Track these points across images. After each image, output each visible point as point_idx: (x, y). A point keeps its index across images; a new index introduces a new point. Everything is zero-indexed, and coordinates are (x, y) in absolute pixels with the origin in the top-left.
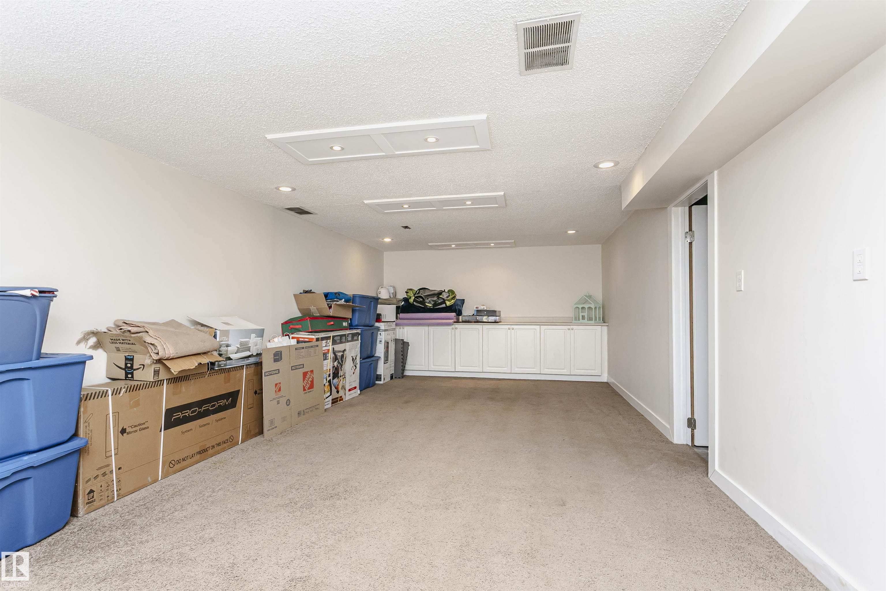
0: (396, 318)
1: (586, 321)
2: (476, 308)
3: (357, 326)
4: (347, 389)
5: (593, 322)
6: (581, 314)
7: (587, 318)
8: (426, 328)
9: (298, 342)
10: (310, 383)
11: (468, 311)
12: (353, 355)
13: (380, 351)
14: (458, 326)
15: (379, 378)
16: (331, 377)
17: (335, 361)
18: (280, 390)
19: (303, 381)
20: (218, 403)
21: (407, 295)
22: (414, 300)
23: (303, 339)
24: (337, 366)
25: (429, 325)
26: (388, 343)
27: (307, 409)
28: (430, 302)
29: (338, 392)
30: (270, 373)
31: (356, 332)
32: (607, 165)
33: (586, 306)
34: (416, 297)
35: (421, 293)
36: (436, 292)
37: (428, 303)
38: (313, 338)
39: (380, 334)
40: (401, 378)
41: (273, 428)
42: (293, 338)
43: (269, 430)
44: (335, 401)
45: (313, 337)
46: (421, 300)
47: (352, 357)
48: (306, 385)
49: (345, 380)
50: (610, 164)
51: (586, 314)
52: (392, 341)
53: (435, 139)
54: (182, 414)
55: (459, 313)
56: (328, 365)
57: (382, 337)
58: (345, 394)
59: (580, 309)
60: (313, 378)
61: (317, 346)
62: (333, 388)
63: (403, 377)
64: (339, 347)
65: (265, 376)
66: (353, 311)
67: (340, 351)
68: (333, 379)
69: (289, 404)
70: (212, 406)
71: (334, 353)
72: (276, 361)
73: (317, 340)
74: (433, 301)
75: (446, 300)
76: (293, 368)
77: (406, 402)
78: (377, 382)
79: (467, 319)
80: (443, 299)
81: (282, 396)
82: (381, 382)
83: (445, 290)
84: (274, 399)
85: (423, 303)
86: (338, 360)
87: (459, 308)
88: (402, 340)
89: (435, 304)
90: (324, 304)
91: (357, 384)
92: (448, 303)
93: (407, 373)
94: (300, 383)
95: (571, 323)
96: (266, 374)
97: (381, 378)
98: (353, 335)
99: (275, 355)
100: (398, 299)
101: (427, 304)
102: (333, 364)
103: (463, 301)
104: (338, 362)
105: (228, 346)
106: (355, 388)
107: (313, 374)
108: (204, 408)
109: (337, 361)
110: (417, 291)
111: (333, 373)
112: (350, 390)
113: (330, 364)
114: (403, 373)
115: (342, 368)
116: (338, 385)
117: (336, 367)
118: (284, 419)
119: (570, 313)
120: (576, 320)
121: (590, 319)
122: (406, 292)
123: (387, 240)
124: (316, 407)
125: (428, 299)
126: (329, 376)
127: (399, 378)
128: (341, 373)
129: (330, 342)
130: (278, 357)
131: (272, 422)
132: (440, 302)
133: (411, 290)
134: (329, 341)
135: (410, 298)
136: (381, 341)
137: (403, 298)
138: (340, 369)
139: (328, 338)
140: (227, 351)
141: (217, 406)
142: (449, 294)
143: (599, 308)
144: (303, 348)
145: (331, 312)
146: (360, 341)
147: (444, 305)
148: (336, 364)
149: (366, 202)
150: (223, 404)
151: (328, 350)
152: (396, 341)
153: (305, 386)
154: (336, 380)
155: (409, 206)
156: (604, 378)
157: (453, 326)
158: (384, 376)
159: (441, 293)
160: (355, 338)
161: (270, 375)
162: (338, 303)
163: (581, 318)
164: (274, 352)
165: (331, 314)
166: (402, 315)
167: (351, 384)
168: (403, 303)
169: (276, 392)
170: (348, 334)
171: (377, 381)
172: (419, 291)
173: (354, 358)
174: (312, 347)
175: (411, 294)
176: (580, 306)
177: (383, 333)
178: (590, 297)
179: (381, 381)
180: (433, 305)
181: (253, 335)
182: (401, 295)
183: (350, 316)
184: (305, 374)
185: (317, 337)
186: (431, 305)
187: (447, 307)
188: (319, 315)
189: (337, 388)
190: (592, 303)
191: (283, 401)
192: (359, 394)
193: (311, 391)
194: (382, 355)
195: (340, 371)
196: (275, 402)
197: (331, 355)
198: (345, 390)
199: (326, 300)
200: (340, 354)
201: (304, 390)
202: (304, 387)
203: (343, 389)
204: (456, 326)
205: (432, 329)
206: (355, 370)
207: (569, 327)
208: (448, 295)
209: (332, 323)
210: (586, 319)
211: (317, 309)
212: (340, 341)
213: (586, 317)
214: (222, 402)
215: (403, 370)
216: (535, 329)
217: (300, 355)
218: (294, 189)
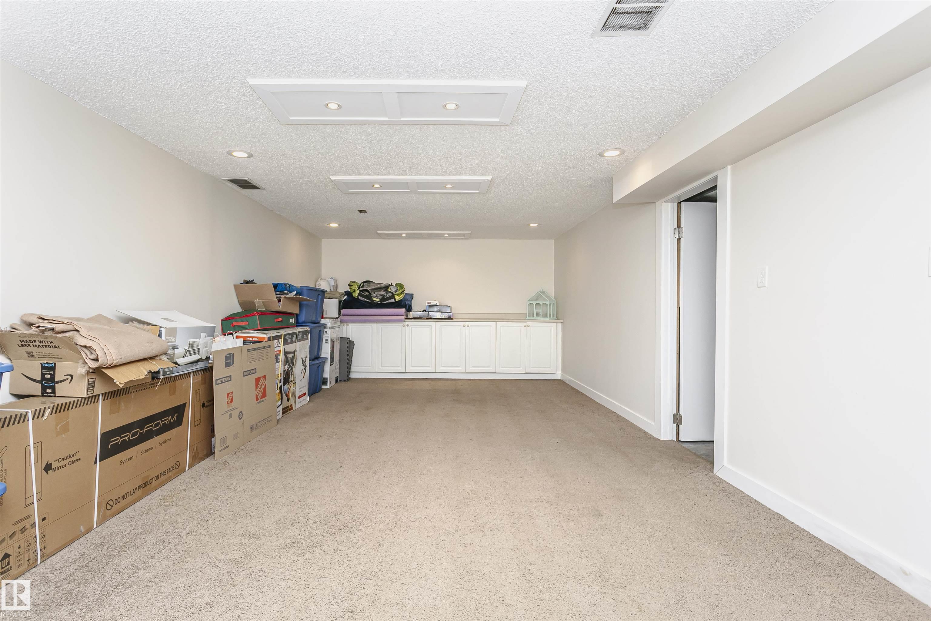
0: (339, 314)
1: (540, 318)
2: (429, 303)
3: (304, 322)
4: (297, 397)
5: (547, 319)
6: (535, 311)
7: (541, 314)
8: (374, 325)
9: (246, 342)
10: (262, 391)
11: (417, 306)
12: (303, 356)
13: (326, 351)
14: (408, 322)
15: (325, 381)
16: (282, 383)
17: (286, 364)
18: (232, 401)
19: (256, 389)
20: (162, 421)
21: (350, 288)
22: (359, 294)
23: (251, 339)
24: (288, 369)
25: (377, 322)
26: (334, 342)
27: (260, 422)
28: (377, 296)
29: (288, 400)
30: (222, 381)
31: (306, 329)
32: (612, 154)
33: (541, 302)
34: (361, 291)
35: (365, 286)
36: (383, 286)
37: (375, 297)
38: (264, 338)
39: (326, 332)
40: (347, 380)
41: (225, 448)
42: (238, 337)
43: (220, 451)
44: (285, 411)
45: (265, 336)
46: (367, 294)
47: (302, 358)
48: (259, 394)
49: (295, 386)
50: (616, 153)
51: (540, 311)
52: (337, 339)
53: (455, 106)
54: (121, 438)
55: (409, 309)
56: (280, 368)
57: (329, 335)
58: (295, 402)
59: (535, 305)
60: (266, 385)
61: (270, 346)
62: (284, 395)
63: (348, 380)
64: (290, 348)
65: (216, 384)
66: (301, 306)
67: (290, 353)
68: (284, 385)
69: (242, 418)
70: (155, 426)
71: (285, 354)
72: (228, 365)
73: (269, 339)
74: (381, 295)
75: (396, 294)
76: (246, 374)
78: (323, 387)
79: (419, 314)
80: (392, 293)
81: (234, 409)
82: (328, 387)
83: (392, 284)
84: (226, 412)
85: (369, 297)
86: (289, 362)
87: (409, 302)
88: (348, 338)
89: (383, 299)
90: (273, 296)
91: (306, 390)
92: (397, 298)
93: (353, 376)
94: (253, 392)
95: (525, 319)
96: (217, 383)
97: (327, 382)
98: (304, 333)
99: (227, 358)
100: (340, 293)
101: (374, 299)
102: (284, 368)
103: (412, 296)
104: (289, 365)
105: (175, 348)
106: (305, 394)
107: (265, 380)
108: (146, 428)
109: (288, 364)
110: (361, 284)
111: (284, 378)
112: (300, 397)
113: (281, 367)
114: (348, 376)
115: (292, 371)
116: (288, 392)
117: (287, 370)
118: (236, 436)
119: (523, 310)
121: (545, 316)
122: (349, 285)
123: (334, 225)
124: (268, 419)
125: (375, 293)
126: (280, 382)
127: (345, 381)
128: (291, 378)
129: (281, 341)
130: (230, 361)
131: (223, 440)
132: (388, 296)
133: (354, 282)
134: (280, 340)
135: (354, 291)
136: (327, 340)
137: (345, 292)
138: (290, 373)
139: (279, 337)
140: (174, 354)
141: (161, 425)
142: (397, 287)
143: (553, 304)
144: (255, 349)
145: (280, 307)
146: (310, 340)
147: (393, 300)
148: (287, 367)
149: (333, 178)
150: (168, 422)
151: (280, 351)
152: (341, 339)
153: (257, 394)
154: (286, 387)
155: (381, 186)
156: (559, 376)
157: (404, 323)
158: (330, 379)
159: (387, 287)
160: (305, 337)
161: (222, 383)
162: (288, 296)
163: (535, 315)
164: (225, 355)
165: (280, 309)
166: (344, 311)
167: (301, 390)
168: (345, 297)
169: (228, 403)
170: (299, 332)
171: (323, 385)
172: (363, 284)
173: (304, 359)
174: (264, 347)
175: (355, 287)
176: (534, 302)
177: (329, 331)
178: (544, 293)
179: (327, 385)
180: (381, 299)
181: (203, 334)
182: (343, 288)
183: (298, 312)
184: (258, 380)
185: (269, 336)
186: (378, 300)
187: (396, 302)
188: (265, 310)
189: (287, 395)
190: (547, 299)
191: (235, 414)
192: (308, 401)
193: (263, 401)
194: (329, 357)
195: (291, 375)
196: (227, 415)
197: (282, 357)
198: (295, 397)
199: (275, 292)
200: (290, 356)
201: (257, 399)
202: (257, 396)
203: (293, 396)
204: (407, 323)
205: (380, 325)
206: (304, 374)
207: (525, 324)
208: (396, 289)
209: (281, 319)
210: (540, 316)
211: (263, 302)
212: (291, 340)
214: (168, 420)
215: (349, 372)
216: (491, 326)
217: (253, 358)
218: (250, 156)
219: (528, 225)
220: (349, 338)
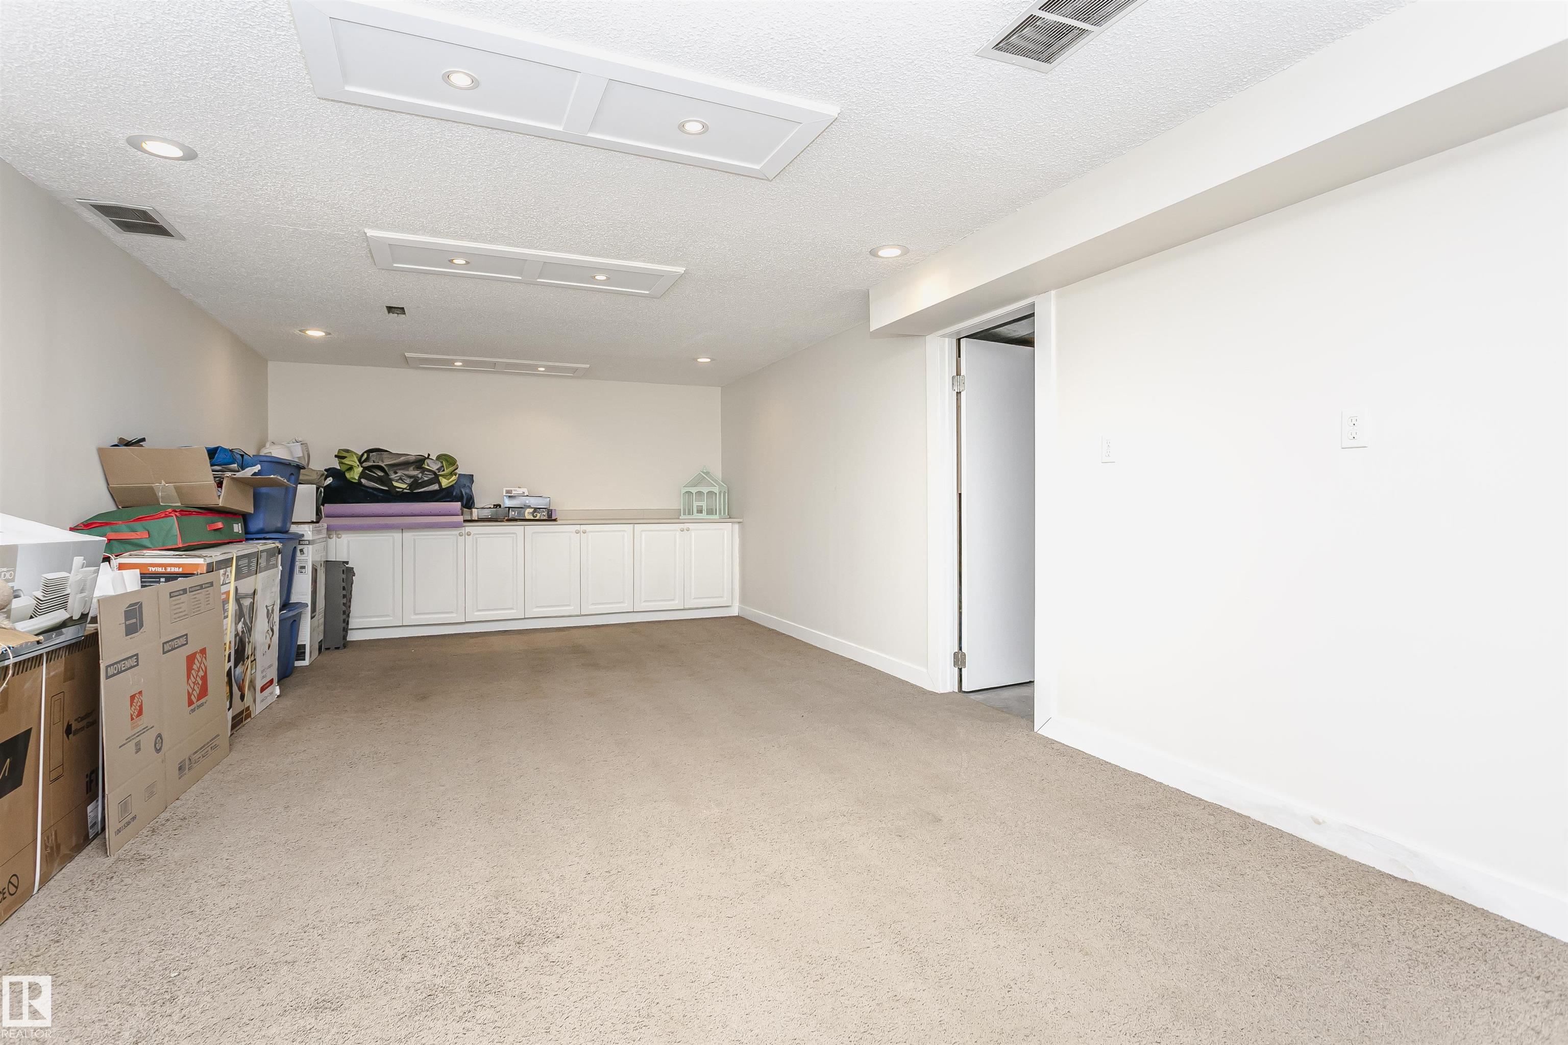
0: (317, 514)
1: (704, 515)
2: (508, 492)
3: (261, 531)
4: (258, 688)
5: (717, 517)
6: (695, 504)
7: (705, 510)
8: (397, 535)
9: (148, 578)
10: (200, 682)
11: (484, 499)
12: (268, 602)
13: (302, 591)
14: (469, 528)
15: (300, 653)
16: (232, 663)
17: (240, 621)
18: (140, 713)
19: (188, 681)
21: (340, 463)
22: (362, 475)
23: (160, 570)
24: (243, 632)
25: (403, 528)
26: (316, 570)
27: (196, 752)
28: (401, 479)
29: (242, 697)
30: (119, 668)
31: (273, 545)
32: (889, 253)
33: (705, 490)
34: (365, 468)
35: (373, 459)
36: (412, 459)
37: (397, 481)
38: (197, 566)
39: (301, 551)
40: (342, 647)
41: (128, 824)
42: (121, 567)
43: (117, 832)
44: (238, 721)
45: (200, 561)
46: (381, 474)
47: (267, 606)
48: (194, 690)
49: (254, 666)
50: (896, 252)
51: (704, 504)
52: (321, 565)
53: (701, 127)
55: (469, 503)
57: (309, 557)
58: (255, 701)
59: (694, 494)
60: (206, 668)
61: (211, 584)
62: (235, 688)
63: (345, 646)
64: (246, 585)
65: (107, 677)
66: (257, 499)
67: (246, 596)
68: (236, 666)
69: (160, 749)
71: (238, 600)
72: (131, 630)
73: (211, 568)
74: (410, 477)
75: (441, 475)
76: (167, 647)
77: (423, 697)
78: (298, 664)
79: (486, 513)
80: (435, 473)
81: (146, 729)
82: (306, 663)
83: (429, 455)
84: (129, 740)
85: (385, 480)
86: (244, 617)
87: (468, 491)
88: (344, 562)
89: (416, 483)
90: (204, 475)
91: (273, 674)
92: (445, 483)
93: (353, 636)
94: (182, 687)
95: (679, 519)
96: (110, 672)
97: (304, 653)
98: (271, 553)
99: (128, 614)
100: (319, 472)
101: (395, 484)
102: (236, 630)
103: (471, 477)
104: (245, 623)
105: (15, 595)
106: (271, 682)
107: (205, 658)
109: (242, 620)
110: (363, 455)
111: (236, 651)
112: (263, 689)
113: (231, 628)
114: (345, 637)
115: (250, 636)
116: (243, 680)
117: (240, 634)
118: (150, 791)
119: (674, 503)
120: (684, 514)
121: (710, 512)
122: (336, 456)
123: (316, 333)
124: (210, 746)
125: (396, 473)
126: (229, 661)
127: (337, 648)
128: (248, 650)
129: (231, 572)
130: (134, 620)
131: (125, 803)
132: (426, 479)
133: (347, 451)
134: (228, 569)
135: (351, 468)
136: (303, 567)
137: (326, 470)
138: (247, 640)
139: (226, 563)
142: (442, 463)
143: (725, 493)
144: (185, 591)
145: (221, 500)
146: (280, 568)
147: (435, 487)
148: (240, 625)
149: (370, 233)
151: (228, 593)
152: (328, 564)
153: (191, 691)
154: (239, 669)
155: (467, 263)
156: (734, 612)
157: (462, 530)
158: (310, 647)
159: (420, 462)
160: (273, 562)
161: (119, 673)
162: (238, 475)
163: (695, 510)
164: (124, 607)
165: (221, 503)
166: (327, 508)
167: (264, 673)
168: (330, 480)
169: (132, 719)
170: (262, 552)
171: (297, 660)
172: (368, 456)
173: (270, 608)
174: (201, 587)
175: (353, 461)
176: (694, 490)
177: (309, 550)
178: (707, 473)
179: (304, 660)
180: (410, 485)
181: (76, 561)
182: (324, 462)
183: (250, 509)
184: (191, 659)
185: (209, 560)
186: (404, 486)
187: (441, 490)
188: (180, 504)
189: (241, 689)
190: (715, 484)
191: (148, 740)
192: (278, 696)
193: (202, 705)
194: (309, 601)
195: (247, 644)
196: (132, 745)
197: (232, 607)
198: (255, 690)
199: (212, 465)
200: (246, 602)
201: (190, 703)
202: (189, 695)
203: (252, 688)
204: (468, 529)
205: (409, 535)
206: (271, 639)
207: (682, 526)
208: (439, 465)
209: (220, 525)
210: (704, 512)
211: (176, 488)
212: (249, 568)
213: (705, 508)
215: (346, 630)
216: (624, 531)
217: (181, 610)
218: (190, 155)
219: (695, 360)
220: (347, 563)
